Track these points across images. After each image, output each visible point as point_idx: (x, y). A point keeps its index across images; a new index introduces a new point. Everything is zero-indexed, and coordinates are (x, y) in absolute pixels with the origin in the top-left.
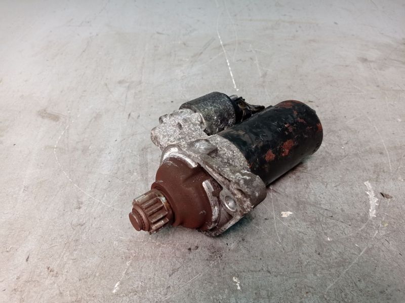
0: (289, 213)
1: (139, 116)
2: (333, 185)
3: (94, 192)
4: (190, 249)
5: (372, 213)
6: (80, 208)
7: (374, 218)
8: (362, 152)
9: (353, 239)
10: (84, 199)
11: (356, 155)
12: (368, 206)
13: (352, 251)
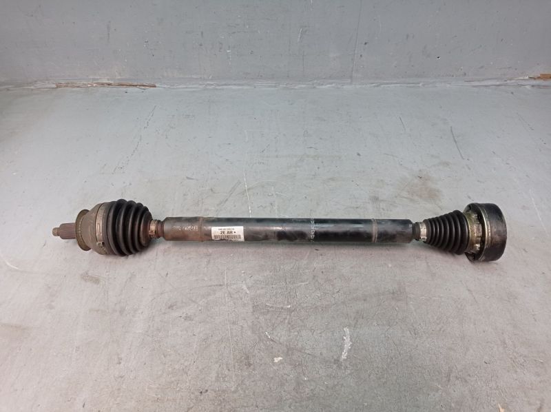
0: (280, 358)
1: (167, 274)
2: (319, 332)
3: (130, 349)
4: (201, 392)
5: (344, 356)
6: (120, 363)
7: (344, 360)
8: (349, 300)
9: (324, 378)
10: (123, 356)
11: (343, 303)
12: (342, 349)
13: (321, 388)
